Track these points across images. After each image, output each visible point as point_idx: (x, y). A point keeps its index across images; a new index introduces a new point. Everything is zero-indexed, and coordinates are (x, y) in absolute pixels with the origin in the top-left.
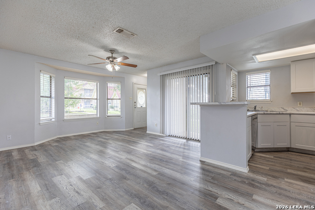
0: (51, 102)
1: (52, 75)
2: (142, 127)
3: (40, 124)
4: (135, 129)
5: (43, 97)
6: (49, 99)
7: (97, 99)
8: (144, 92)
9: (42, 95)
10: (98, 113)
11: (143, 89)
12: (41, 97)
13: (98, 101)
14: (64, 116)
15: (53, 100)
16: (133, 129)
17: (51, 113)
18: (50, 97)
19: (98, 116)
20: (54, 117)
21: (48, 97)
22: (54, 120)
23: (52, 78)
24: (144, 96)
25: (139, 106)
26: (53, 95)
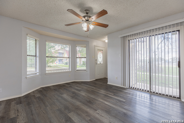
0: (36, 60)
1: (37, 39)
2: (101, 78)
3: (26, 78)
4: (96, 80)
5: (29, 56)
6: (35, 57)
7: (69, 58)
8: (102, 52)
9: (28, 54)
10: (70, 68)
11: (101, 50)
12: (28, 55)
13: (70, 59)
14: (46, 70)
15: (38, 59)
16: (95, 80)
17: (36, 68)
18: (36, 56)
19: (70, 70)
20: (38, 72)
21: (34, 56)
22: (38, 74)
23: (37, 41)
24: (102, 55)
25: (98, 63)
26: (38, 55)
